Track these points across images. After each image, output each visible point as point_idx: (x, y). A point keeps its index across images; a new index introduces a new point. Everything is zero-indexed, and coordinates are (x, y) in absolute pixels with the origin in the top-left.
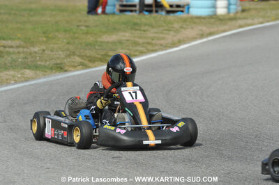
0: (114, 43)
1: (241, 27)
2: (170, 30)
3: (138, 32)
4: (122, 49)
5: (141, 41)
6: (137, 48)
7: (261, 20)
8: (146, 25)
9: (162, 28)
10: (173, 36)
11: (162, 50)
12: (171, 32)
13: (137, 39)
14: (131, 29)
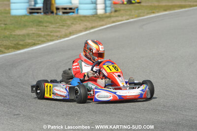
0: (24, 35)
1: (114, 22)
2: (64, 26)
3: (41, 27)
4: (29, 39)
5: (43, 34)
6: (40, 39)
7: (128, 17)
8: (47, 22)
9: (58, 24)
10: (66, 30)
11: (58, 40)
12: (65, 27)
13: (41, 33)
14: (37, 25)
